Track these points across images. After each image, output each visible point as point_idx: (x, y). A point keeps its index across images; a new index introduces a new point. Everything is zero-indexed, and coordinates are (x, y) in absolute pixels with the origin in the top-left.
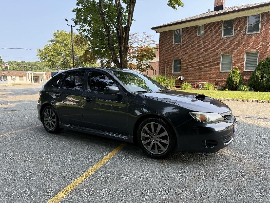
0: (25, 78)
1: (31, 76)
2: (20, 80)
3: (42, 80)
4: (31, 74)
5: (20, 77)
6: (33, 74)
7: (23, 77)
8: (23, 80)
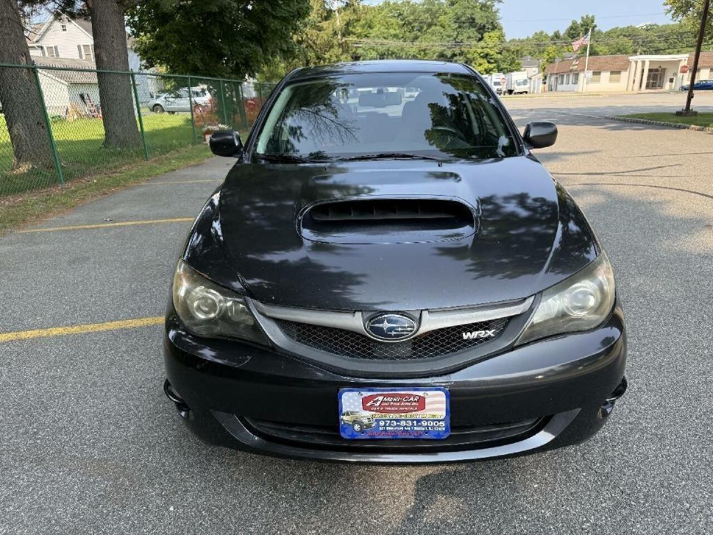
0: (624, 74)
1: (643, 71)
2: (611, 80)
3: (671, 80)
4: (643, 62)
5: (612, 73)
6: (650, 61)
7: (619, 73)
8: (618, 80)
